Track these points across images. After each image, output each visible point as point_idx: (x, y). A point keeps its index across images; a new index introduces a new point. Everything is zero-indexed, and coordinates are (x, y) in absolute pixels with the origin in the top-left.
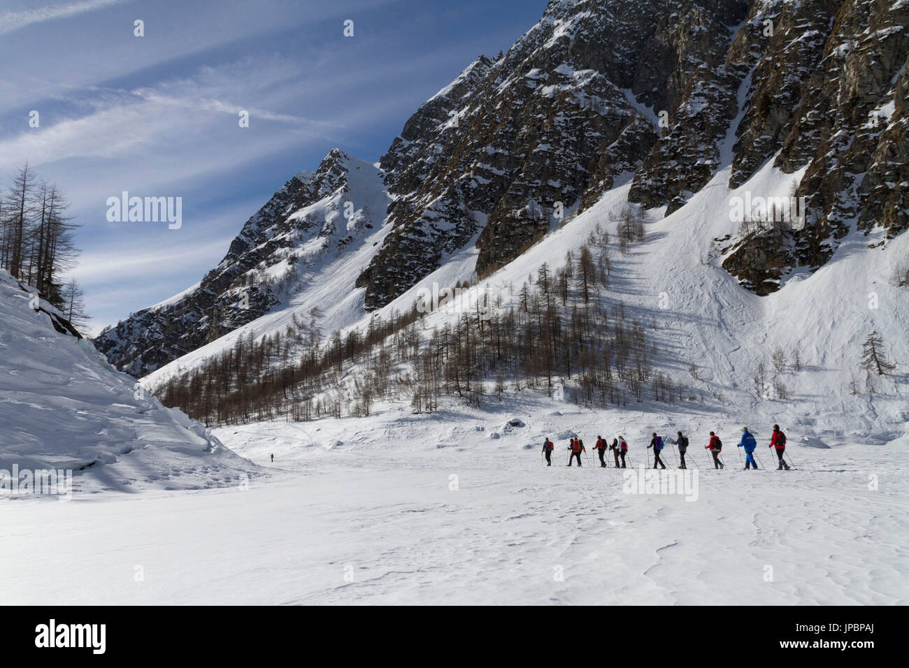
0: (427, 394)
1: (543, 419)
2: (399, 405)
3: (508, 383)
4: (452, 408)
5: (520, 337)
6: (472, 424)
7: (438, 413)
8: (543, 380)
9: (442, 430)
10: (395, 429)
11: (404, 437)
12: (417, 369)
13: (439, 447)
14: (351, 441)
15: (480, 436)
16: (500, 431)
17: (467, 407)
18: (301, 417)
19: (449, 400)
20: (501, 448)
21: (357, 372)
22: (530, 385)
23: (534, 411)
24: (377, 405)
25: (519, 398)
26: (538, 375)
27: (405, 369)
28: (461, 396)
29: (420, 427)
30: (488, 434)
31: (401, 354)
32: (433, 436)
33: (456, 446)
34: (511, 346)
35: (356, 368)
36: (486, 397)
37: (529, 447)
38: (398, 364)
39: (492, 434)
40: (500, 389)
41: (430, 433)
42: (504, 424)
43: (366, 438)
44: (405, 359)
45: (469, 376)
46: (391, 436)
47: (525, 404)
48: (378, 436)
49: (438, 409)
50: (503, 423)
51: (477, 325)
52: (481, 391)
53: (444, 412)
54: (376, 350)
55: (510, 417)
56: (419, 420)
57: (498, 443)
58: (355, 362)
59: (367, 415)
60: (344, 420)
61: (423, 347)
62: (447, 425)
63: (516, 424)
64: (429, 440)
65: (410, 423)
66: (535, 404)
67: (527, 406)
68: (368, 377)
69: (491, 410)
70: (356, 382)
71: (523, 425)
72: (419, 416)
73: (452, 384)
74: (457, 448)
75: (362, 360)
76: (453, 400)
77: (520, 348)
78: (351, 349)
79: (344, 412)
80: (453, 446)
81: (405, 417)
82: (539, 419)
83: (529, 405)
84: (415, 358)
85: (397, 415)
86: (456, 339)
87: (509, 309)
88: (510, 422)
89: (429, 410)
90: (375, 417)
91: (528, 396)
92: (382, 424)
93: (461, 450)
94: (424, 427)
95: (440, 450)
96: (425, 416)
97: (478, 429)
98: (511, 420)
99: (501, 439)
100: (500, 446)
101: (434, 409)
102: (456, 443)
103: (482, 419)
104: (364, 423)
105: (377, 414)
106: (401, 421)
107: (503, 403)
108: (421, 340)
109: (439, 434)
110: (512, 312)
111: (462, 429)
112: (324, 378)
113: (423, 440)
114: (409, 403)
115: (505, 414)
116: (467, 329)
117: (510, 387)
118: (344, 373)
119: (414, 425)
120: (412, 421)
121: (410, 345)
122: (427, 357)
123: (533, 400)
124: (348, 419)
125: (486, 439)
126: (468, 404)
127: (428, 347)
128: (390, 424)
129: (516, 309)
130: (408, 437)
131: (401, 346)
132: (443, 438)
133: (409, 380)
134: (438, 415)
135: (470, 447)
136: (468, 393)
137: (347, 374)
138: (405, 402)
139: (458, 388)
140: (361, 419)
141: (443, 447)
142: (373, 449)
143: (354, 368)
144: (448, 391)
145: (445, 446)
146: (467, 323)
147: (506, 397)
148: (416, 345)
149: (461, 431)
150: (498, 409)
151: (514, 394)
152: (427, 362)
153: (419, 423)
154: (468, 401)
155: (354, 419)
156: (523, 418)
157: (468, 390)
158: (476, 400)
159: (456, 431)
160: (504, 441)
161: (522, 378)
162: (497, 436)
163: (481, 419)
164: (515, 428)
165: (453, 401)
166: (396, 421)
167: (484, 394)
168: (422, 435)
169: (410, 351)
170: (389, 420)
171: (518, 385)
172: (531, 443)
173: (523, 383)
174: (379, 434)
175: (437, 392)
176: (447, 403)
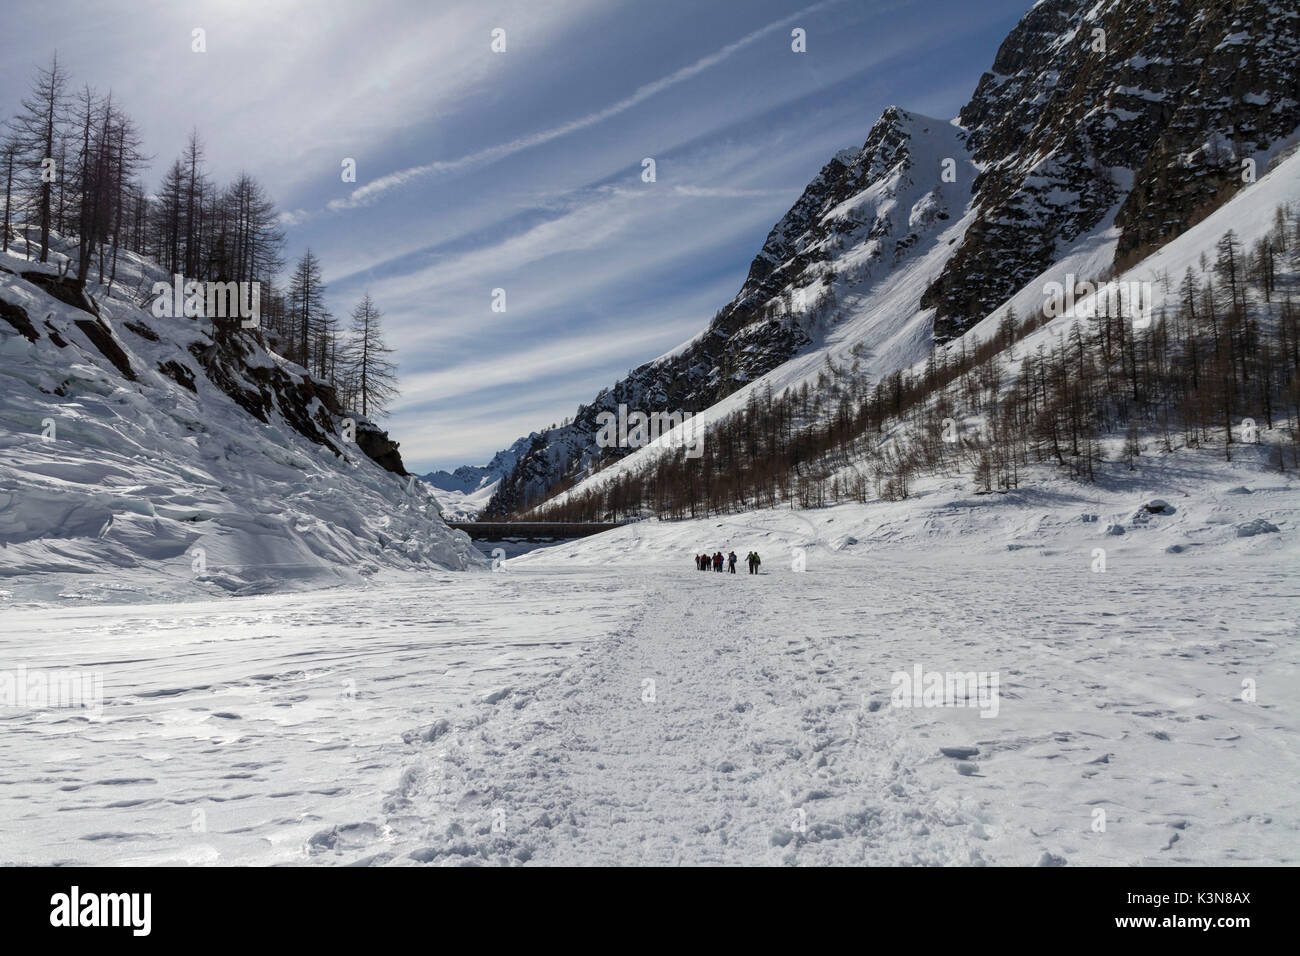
0: (1002, 461)
1: (1213, 499)
2: (956, 481)
3: (1148, 441)
4: (1045, 485)
5: (1176, 361)
6: (1077, 510)
7: (1019, 492)
8: (1218, 434)
9: (1023, 521)
10: (943, 519)
11: (955, 531)
12: (994, 425)
13: (1011, 548)
14: (870, 538)
15: (1086, 531)
16: (1126, 522)
17: (1072, 483)
18: (811, 503)
19: (1042, 470)
20: (1122, 551)
21: (902, 433)
22: (1194, 442)
23: (1197, 488)
24: (921, 482)
25: (1168, 464)
26: (1206, 425)
27: (974, 425)
28: (1063, 463)
29: (984, 516)
30: (1103, 527)
31: (969, 401)
32: (1006, 530)
33: (1043, 546)
34: (1159, 377)
35: (901, 428)
36: (1107, 466)
37: (1177, 549)
38: (963, 418)
39: (1110, 527)
40: (1134, 451)
41: (1001, 525)
42: (1135, 509)
43: (895, 533)
44: (975, 410)
45: (1077, 430)
46: (934, 530)
47: (1178, 475)
48: (914, 530)
49: (1019, 486)
50: (1132, 508)
51: (1099, 347)
52: (1100, 455)
53: (1029, 492)
54: (933, 400)
55: (1148, 497)
56: (985, 504)
57: (1120, 542)
58: (902, 419)
59: (905, 496)
60: (870, 506)
61: (1004, 390)
62: (1032, 511)
63: (1158, 509)
64: (997, 537)
65: (968, 509)
66: (1202, 475)
67: (1185, 479)
68: (918, 439)
69: (1114, 486)
70: (897, 447)
71: (1172, 511)
72: (986, 498)
73: (1045, 445)
74: (1042, 549)
75: (910, 415)
76: (1046, 471)
77: (1174, 379)
78: (898, 399)
79: (872, 492)
80: (1037, 547)
81: (962, 499)
82: (1203, 501)
83: (1187, 477)
84: (991, 408)
85: (950, 497)
86: (1059, 372)
87: (1157, 318)
88: (1147, 507)
89: (1004, 488)
90: (916, 500)
91: (1189, 461)
92: (923, 511)
93: (1048, 554)
94: (992, 515)
95: (1013, 553)
96: (996, 497)
97: (1086, 519)
98: (1148, 502)
99: (1126, 536)
100: (1124, 547)
101: (1013, 487)
102: (1043, 542)
103: (1097, 502)
104: (898, 510)
105: (919, 496)
106: (954, 506)
107: (1138, 474)
108: (1003, 378)
109: (1016, 527)
110: (1163, 324)
111: (1058, 517)
112: (853, 446)
113: (986, 537)
114: (971, 477)
115: (1140, 493)
116: (1079, 354)
117: (1154, 446)
118: (884, 436)
119: (976, 512)
120: (972, 505)
121: (986, 387)
122: (1010, 405)
123: (1197, 468)
124: (876, 505)
125: (1100, 535)
126: (1072, 478)
127: (1012, 388)
128: (935, 511)
129: (1170, 316)
130: (961, 532)
131: (972, 390)
132: (1023, 532)
133: (977, 441)
134: (1018, 495)
135: (1067, 548)
136: (1075, 459)
137: (888, 437)
138: (964, 477)
139: (1057, 452)
140: (895, 503)
141: (1018, 548)
142: (902, 550)
143: (898, 427)
144: (1040, 456)
145: (1022, 547)
146: (1080, 344)
147: (1145, 464)
148: (995, 386)
149: (1055, 521)
150: (1129, 486)
151: (1161, 459)
152: (1008, 413)
153: (985, 508)
154: (1074, 472)
155: (885, 503)
156: (1172, 499)
157: (1076, 453)
158: (1088, 472)
159: (1046, 521)
160: (1132, 539)
161: (1176, 432)
162: (1119, 531)
163: (1095, 503)
164: (1156, 518)
165: (1047, 473)
166: (945, 506)
167: (1105, 459)
168: (986, 528)
169: (985, 396)
170: (934, 504)
171: (1167, 443)
172: (1182, 541)
173: (1177, 439)
174: (916, 528)
175: (1022, 459)
176: (1034, 476)
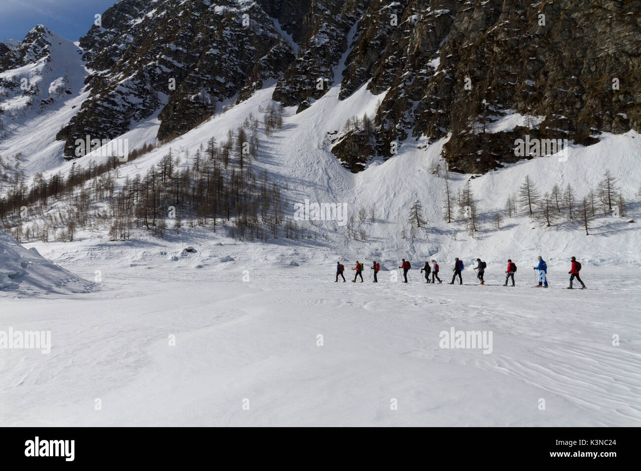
0: (121, 226)
1: (210, 247)
2: (98, 234)
3: (184, 222)
4: (141, 238)
5: (194, 189)
6: (157, 250)
7: (130, 240)
8: (210, 221)
9: (136, 253)
10: (96, 252)
11: (104, 258)
12: (112, 208)
13: (132, 265)
14: (59, 259)
15: (164, 259)
16: (179, 255)
17: (153, 237)
19: (139, 231)
20: (179, 267)
21: (60, 207)
22: (201, 224)
23: (204, 242)
24: (79, 233)
25: (192, 232)
26: (206, 217)
27: (102, 207)
28: (148, 229)
29: (117, 251)
30: (170, 257)
31: (98, 195)
32: (128, 257)
33: (146, 265)
34: (187, 195)
35: (60, 204)
36: (167, 231)
37: (200, 267)
38: (95, 203)
39: (172, 258)
40: (178, 225)
41: (124, 255)
42: (181, 250)
43: (72, 258)
44: (102, 199)
45: (155, 215)
46: (92, 257)
47: (196, 237)
48: (81, 257)
49: (131, 238)
50: (179, 250)
51: (161, 178)
52: (163, 226)
53: (135, 241)
54: (77, 191)
55: (186, 246)
56: (115, 245)
57: (177, 264)
58: (59, 199)
59: (72, 240)
60: (51, 243)
61: (117, 191)
62: (138, 250)
63: (190, 250)
64: (124, 260)
65: (108, 248)
66: (204, 237)
67: (198, 238)
68: (70, 212)
69: (171, 240)
70: (60, 214)
71: (196, 251)
72: (115, 242)
73: (142, 220)
74: (147, 266)
75: (65, 198)
76: (142, 232)
77: (194, 196)
78: (55, 188)
79: (51, 237)
80: (143, 265)
81: (104, 243)
82: (206, 248)
83: (199, 237)
84: (110, 199)
85: (97, 241)
86: (145, 186)
87: (186, 168)
88: (186, 249)
89: (123, 239)
90: (79, 242)
91: (199, 231)
92: (85, 248)
93: (149, 268)
94: (120, 251)
95: (133, 268)
96: (120, 243)
97: (162, 253)
98: (187, 247)
99: (179, 261)
100: (179, 266)
101: (127, 238)
102: (145, 263)
103: (165, 246)
104: (69, 246)
105: (80, 240)
106: (101, 246)
107: (180, 235)
108: (115, 186)
109: (132, 257)
110: (188, 170)
111: (150, 253)
113: (119, 261)
114: (108, 232)
115: (182, 243)
116: (153, 180)
117: (186, 224)
118: (49, 207)
119: (111, 249)
120: (110, 246)
121: (107, 188)
122: (121, 199)
123: (202, 234)
124: (54, 243)
125: (168, 260)
126: (153, 235)
127: (121, 191)
128: (91, 248)
129: (191, 168)
130: (106, 258)
131: (98, 189)
132: (135, 259)
133: (106, 216)
134: (130, 242)
135: (156, 266)
136: (154, 227)
137: (52, 208)
138: (104, 233)
139: (147, 224)
140: (66, 243)
141: (135, 265)
142: (78, 266)
143: (58, 203)
144: (138, 224)
145: (137, 265)
146: (153, 176)
147: (183, 231)
148: (112, 189)
149: (149, 254)
150: (177, 240)
151: (189, 229)
152: (122, 203)
153: (115, 247)
154: (154, 233)
155: (60, 243)
156: (195, 247)
157: (154, 225)
158: (160, 233)
159: (145, 254)
160: (182, 262)
161: (194, 218)
162: (176, 259)
163: (164, 246)
164: (189, 253)
165: (142, 233)
166: (96, 246)
167: (166, 228)
168: (118, 256)
169: (107, 194)
170: (91, 244)
171: (192, 223)
172: (201, 264)
173: (195, 222)
174: (84, 255)
175: (130, 225)
176: (137, 233)
